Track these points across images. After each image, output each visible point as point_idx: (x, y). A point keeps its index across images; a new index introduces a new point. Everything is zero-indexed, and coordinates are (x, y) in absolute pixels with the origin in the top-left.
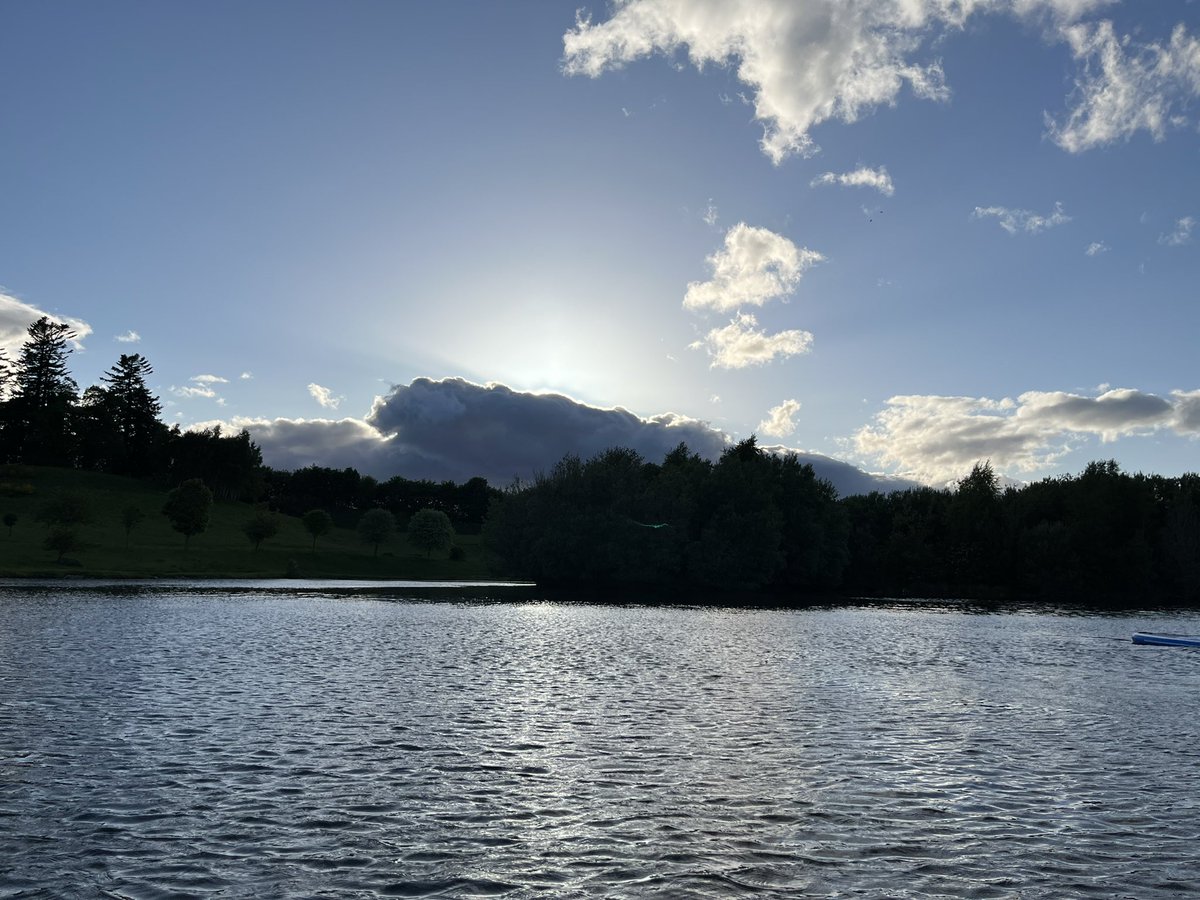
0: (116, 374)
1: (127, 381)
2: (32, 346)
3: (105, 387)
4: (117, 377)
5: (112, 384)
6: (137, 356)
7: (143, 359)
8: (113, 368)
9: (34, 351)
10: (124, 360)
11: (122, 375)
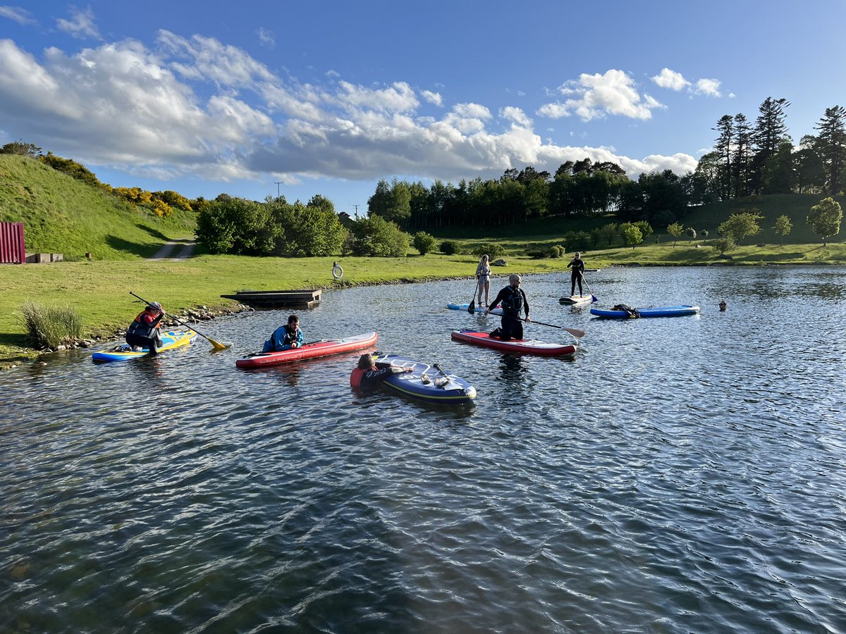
0: (824, 123)
1: (832, 126)
2: (763, 118)
3: (817, 134)
4: (826, 124)
5: (821, 130)
6: (837, 107)
7: (842, 108)
8: (821, 119)
9: (764, 121)
10: (829, 113)
11: (827, 122)
